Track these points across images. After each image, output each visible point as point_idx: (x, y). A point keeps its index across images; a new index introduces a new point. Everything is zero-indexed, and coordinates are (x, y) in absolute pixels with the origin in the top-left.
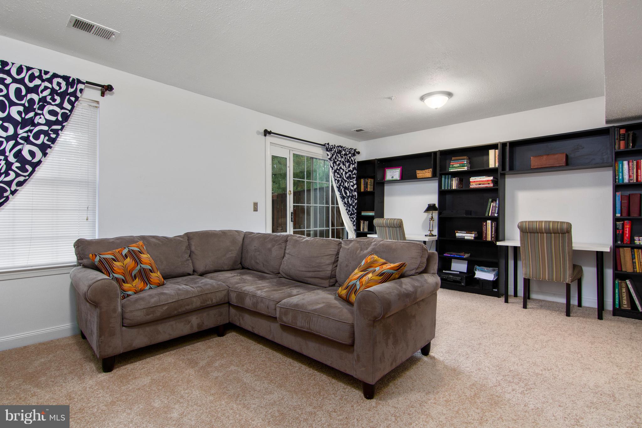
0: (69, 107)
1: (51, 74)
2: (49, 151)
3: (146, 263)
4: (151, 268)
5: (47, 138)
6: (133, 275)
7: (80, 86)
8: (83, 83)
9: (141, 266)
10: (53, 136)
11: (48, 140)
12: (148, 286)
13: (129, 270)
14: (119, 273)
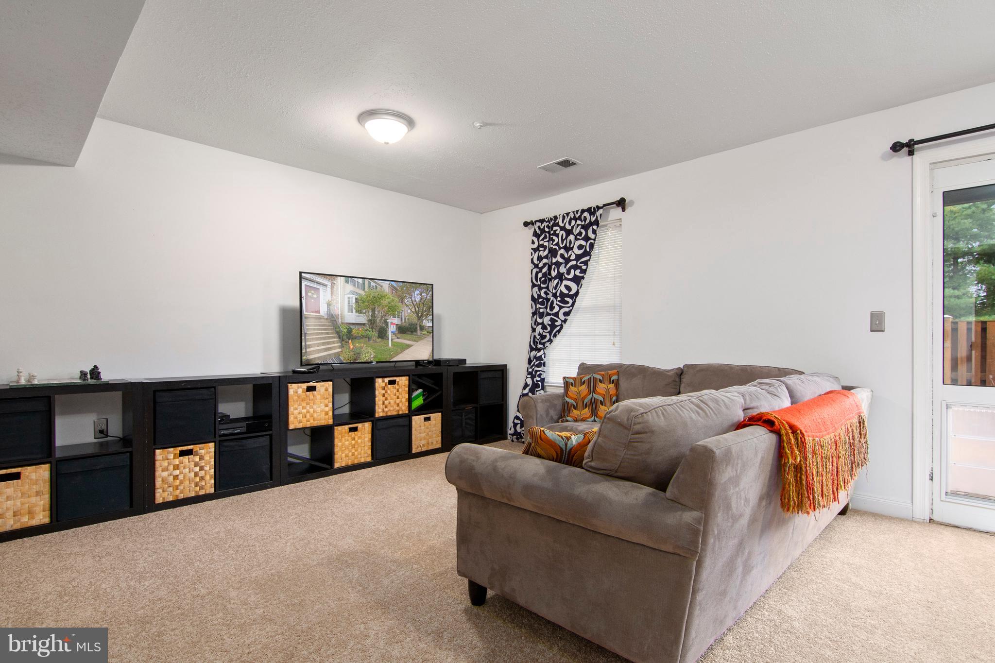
0: (592, 236)
1: (580, 211)
2: (583, 282)
3: (599, 394)
4: (603, 400)
5: (579, 271)
6: (585, 403)
7: (601, 211)
8: (602, 208)
9: (593, 396)
10: (584, 267)
11: (580, 273)
12: (593, 418)
13: (581, 397)
14: (571, 398)
